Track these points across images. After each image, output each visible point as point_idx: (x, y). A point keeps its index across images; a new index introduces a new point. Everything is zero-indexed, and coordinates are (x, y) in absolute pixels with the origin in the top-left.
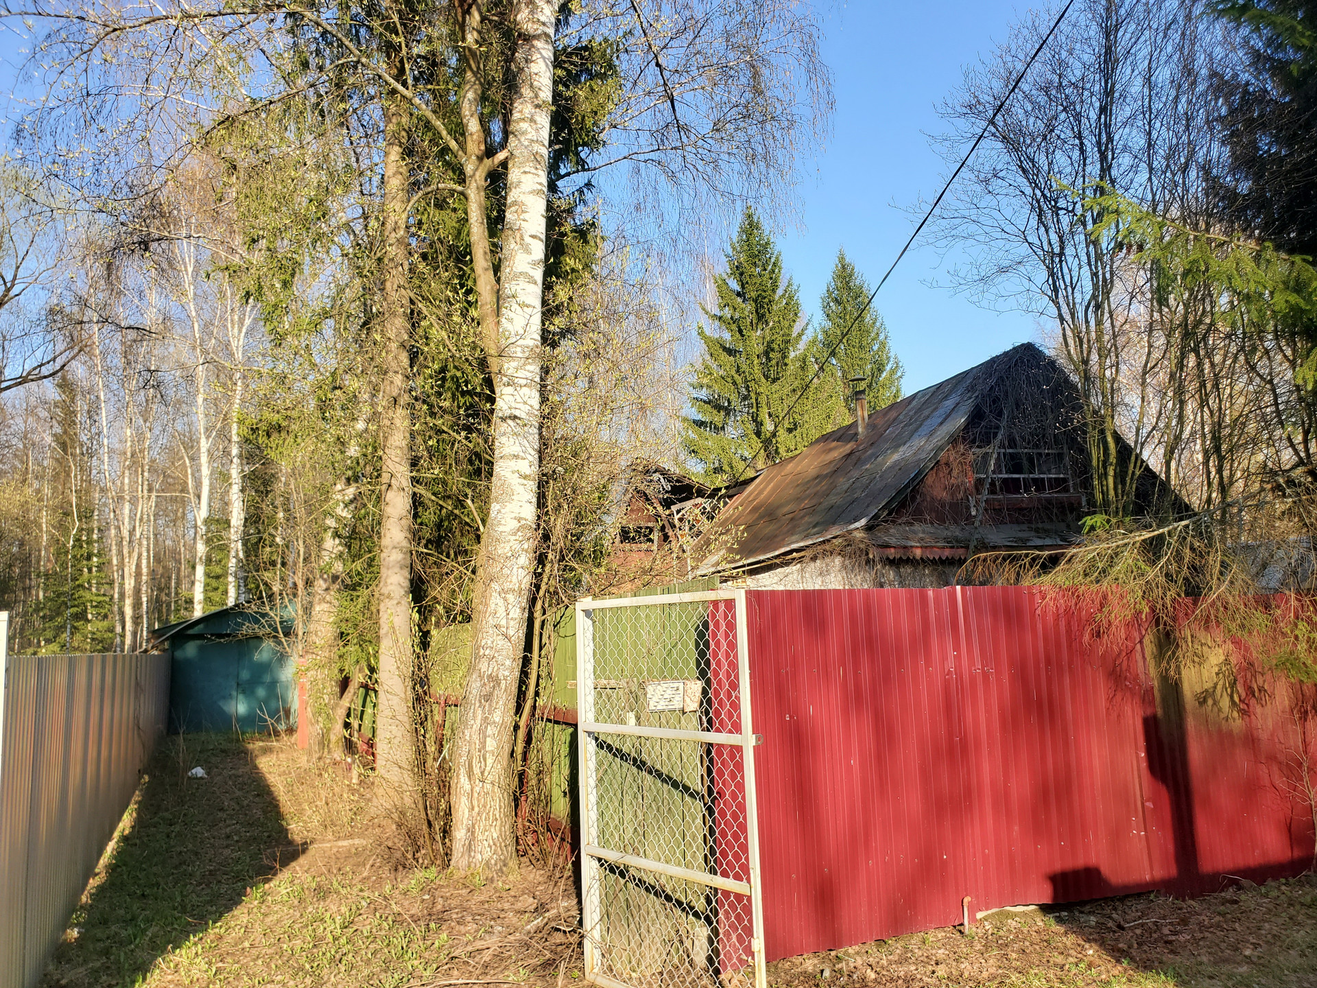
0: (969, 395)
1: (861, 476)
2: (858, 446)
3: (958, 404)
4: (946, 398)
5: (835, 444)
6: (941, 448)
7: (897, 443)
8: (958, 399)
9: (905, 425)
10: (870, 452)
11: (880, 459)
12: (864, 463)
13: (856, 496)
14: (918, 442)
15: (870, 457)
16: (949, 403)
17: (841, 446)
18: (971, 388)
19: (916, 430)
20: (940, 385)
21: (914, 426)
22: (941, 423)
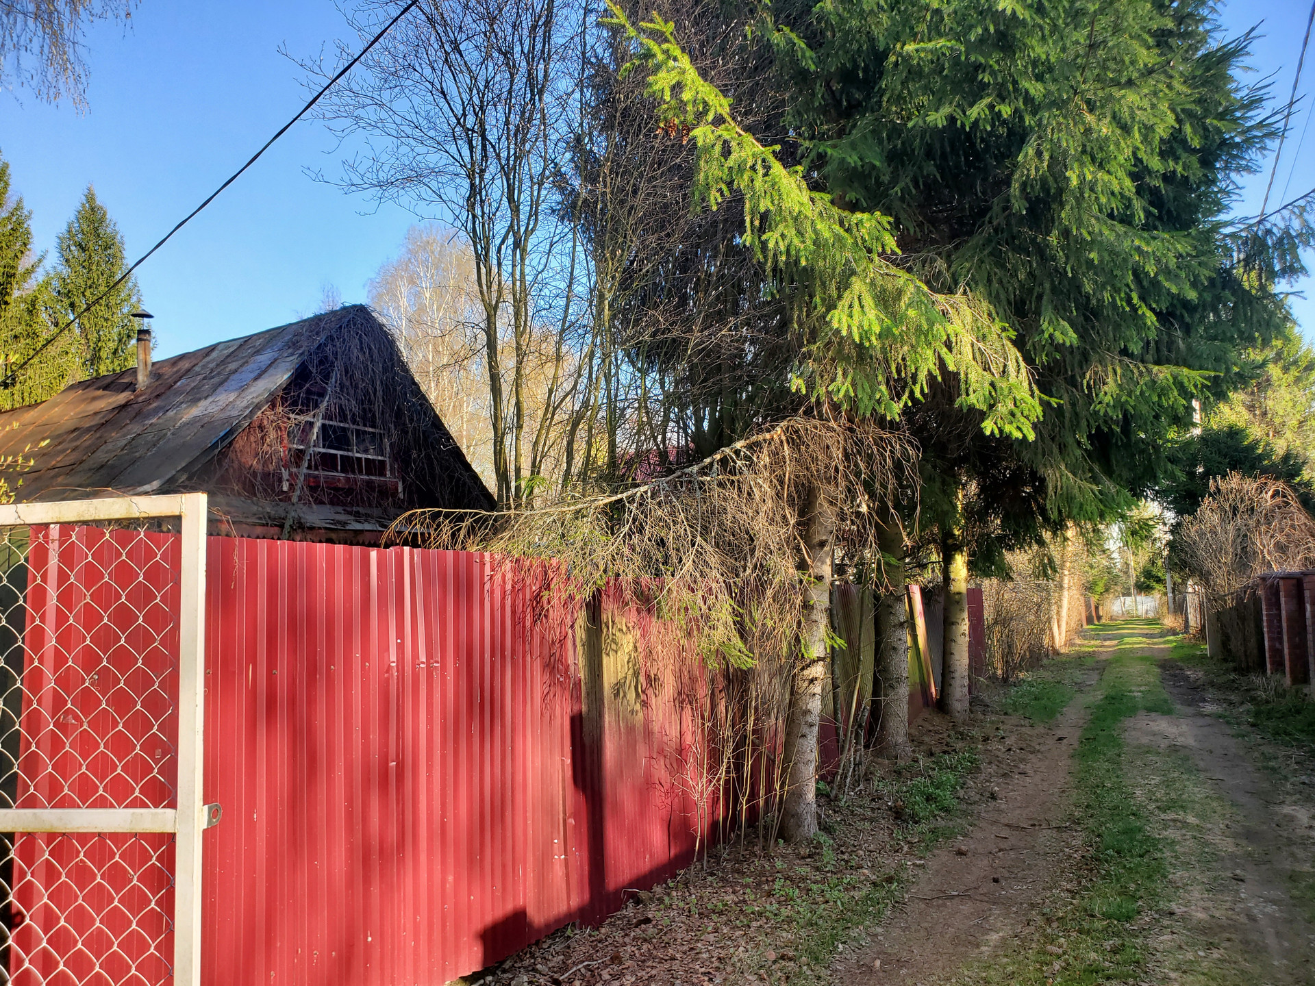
0: (290, 351)
1: (144, 432)
2: (137, 397)
3: (275, 360)
4: (258, 352)
5: (100, 392)
6: (258, 407)
7: (195, 397)
8: (276, 355)
9: (205, 378)
10: (154, 405)
11: (171, 414)
12: (147, 416)
13: (137, 454)
14: (225, 398)
15: (156, 410)
16: (265, 358)
17: (111, 396)
18: (293, 345)
19: (221, 383)
20: (248, 339)
21: (216, 380)
22: (256, 379)
